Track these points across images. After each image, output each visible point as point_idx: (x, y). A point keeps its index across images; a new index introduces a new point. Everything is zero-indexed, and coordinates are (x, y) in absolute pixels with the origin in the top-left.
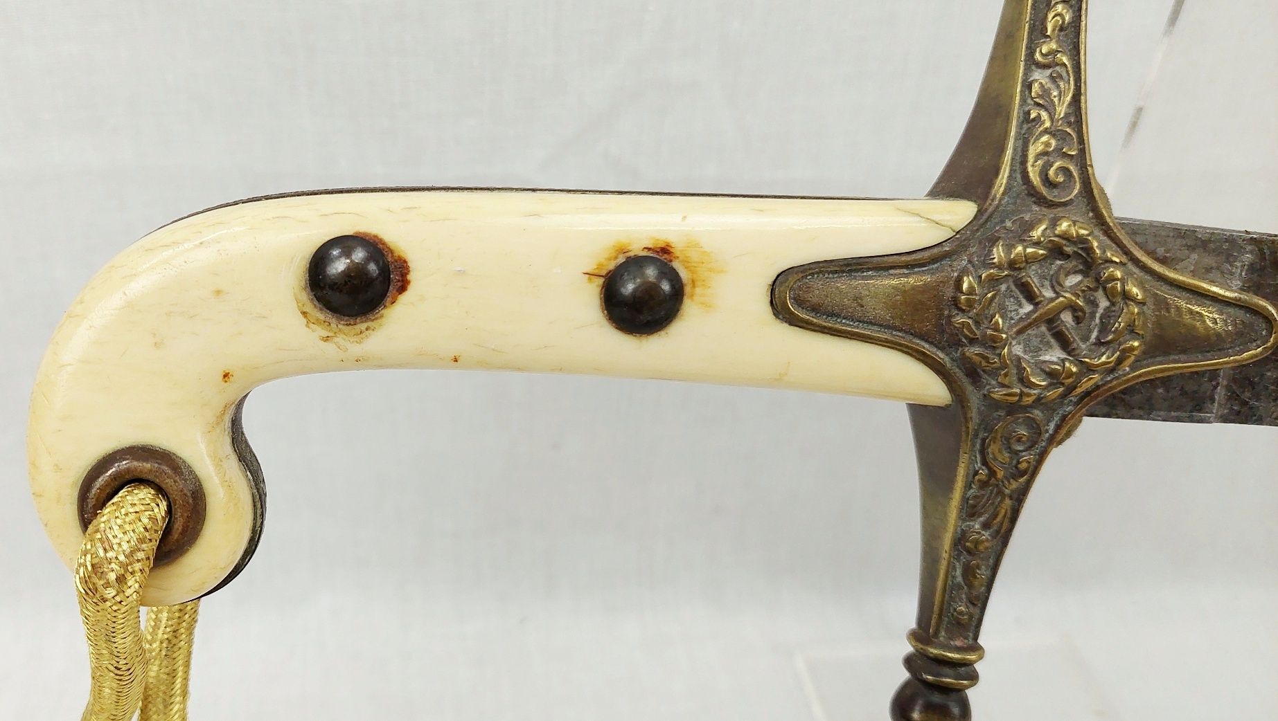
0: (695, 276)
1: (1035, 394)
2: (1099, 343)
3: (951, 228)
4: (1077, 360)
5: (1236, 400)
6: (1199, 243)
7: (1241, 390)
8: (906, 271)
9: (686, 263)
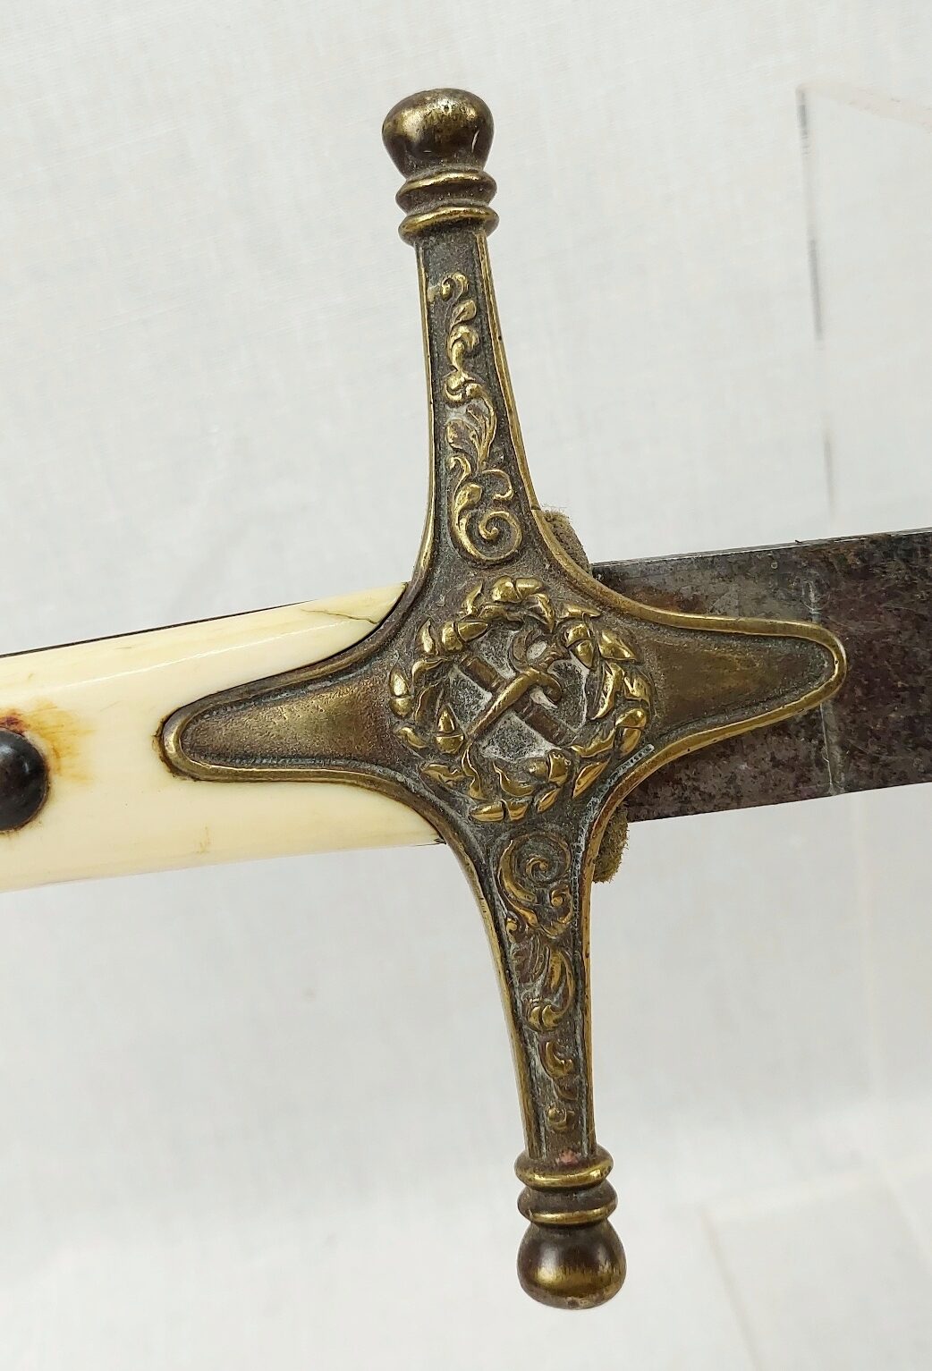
0: (56, 744)
1: (523, 804)
2: (591, 722)
3: (368, 620)
4: (567, 749)
5: (860, 758)
6: (735, 570)
7: (864, 743)
8: (329, 684)
9: (40, 730)
